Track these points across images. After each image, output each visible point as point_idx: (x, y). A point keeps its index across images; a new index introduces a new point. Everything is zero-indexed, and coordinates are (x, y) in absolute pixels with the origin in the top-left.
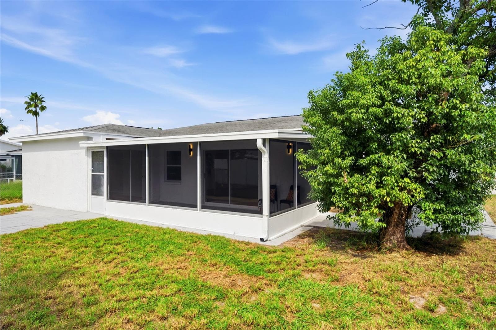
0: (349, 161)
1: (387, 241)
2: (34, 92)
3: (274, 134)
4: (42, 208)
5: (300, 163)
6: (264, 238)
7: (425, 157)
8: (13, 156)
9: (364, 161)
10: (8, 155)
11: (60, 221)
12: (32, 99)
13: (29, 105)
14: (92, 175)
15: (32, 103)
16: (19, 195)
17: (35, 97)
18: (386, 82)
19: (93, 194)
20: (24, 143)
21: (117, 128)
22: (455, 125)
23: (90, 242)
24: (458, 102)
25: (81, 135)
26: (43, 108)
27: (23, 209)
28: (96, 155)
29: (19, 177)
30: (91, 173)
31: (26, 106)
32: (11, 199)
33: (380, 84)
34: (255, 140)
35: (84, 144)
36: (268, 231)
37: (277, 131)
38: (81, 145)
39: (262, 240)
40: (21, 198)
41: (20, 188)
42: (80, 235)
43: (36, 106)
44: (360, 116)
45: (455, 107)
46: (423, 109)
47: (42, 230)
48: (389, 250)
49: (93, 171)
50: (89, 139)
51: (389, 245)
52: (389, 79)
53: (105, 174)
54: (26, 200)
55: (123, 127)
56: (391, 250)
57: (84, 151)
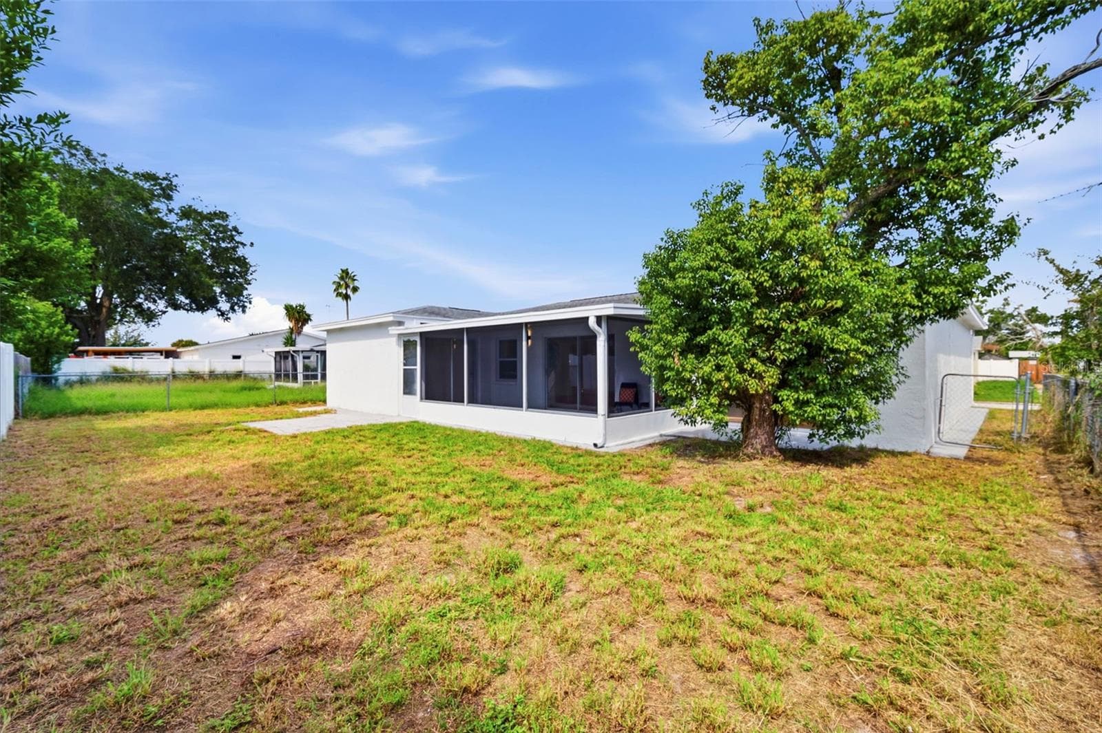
0: (681, 338)
1: (748, 445)
2: (344, 268)
3: (608, 310)
4: (347, 411)
5: (633, 344)
6: (599, 443)
7: (778, 332)
8: (318, 352)
9: (702, 339)
10: (312, 350)
11: (365, 423)
12: (342, 278)
13: (339, 285)
14: (405, 370)
15: (342, 283)
16: (322, 398)
17: (345, 274)
18: (723, 239)
19: (405, 393)
20: (328, 331)
21: (437, 310)
22: (808, 288)
23: (394, 440)
24: (807, 259)
25: (391, 319)
26: (355, 289)
27: (326, 412)
28: (408, 345)
29: (324, 377)
30: (402, 367)
31: (334, 287)
32: (314, 402)
33: (719, 240)
34: (587, 318)
35: (395, 330)
36: (605, 435)
37: (612, 305)
38: (391, 332)
39: (595, 445)
40: (325, 402)
41: (324, 390)
42: (384, 435)
43: (347, 286)
44: (686, 281)
45: (805, 267)
46: (767, 271)
47: (343, 430)
48: (748, 457)
49: (405, 365)
50: (400, 323)
51: (750, 450)
52: (726, 235)
53: (418, 367)
54: (331, 403)
55: (445, 309)
56: (751, 457)
57: (394, 340)
